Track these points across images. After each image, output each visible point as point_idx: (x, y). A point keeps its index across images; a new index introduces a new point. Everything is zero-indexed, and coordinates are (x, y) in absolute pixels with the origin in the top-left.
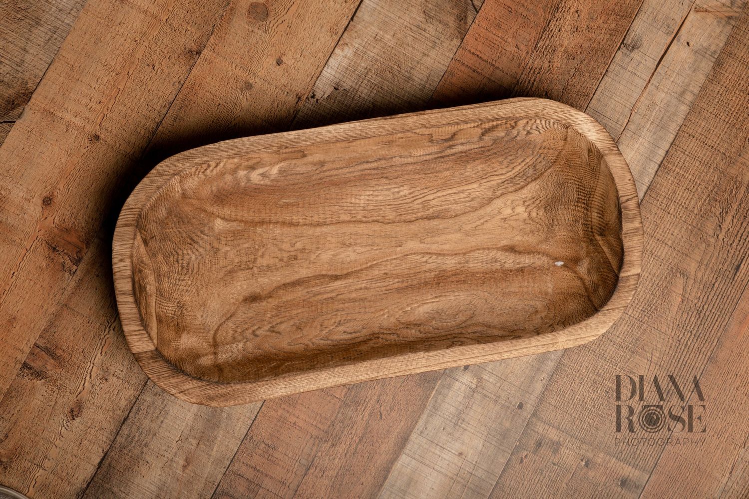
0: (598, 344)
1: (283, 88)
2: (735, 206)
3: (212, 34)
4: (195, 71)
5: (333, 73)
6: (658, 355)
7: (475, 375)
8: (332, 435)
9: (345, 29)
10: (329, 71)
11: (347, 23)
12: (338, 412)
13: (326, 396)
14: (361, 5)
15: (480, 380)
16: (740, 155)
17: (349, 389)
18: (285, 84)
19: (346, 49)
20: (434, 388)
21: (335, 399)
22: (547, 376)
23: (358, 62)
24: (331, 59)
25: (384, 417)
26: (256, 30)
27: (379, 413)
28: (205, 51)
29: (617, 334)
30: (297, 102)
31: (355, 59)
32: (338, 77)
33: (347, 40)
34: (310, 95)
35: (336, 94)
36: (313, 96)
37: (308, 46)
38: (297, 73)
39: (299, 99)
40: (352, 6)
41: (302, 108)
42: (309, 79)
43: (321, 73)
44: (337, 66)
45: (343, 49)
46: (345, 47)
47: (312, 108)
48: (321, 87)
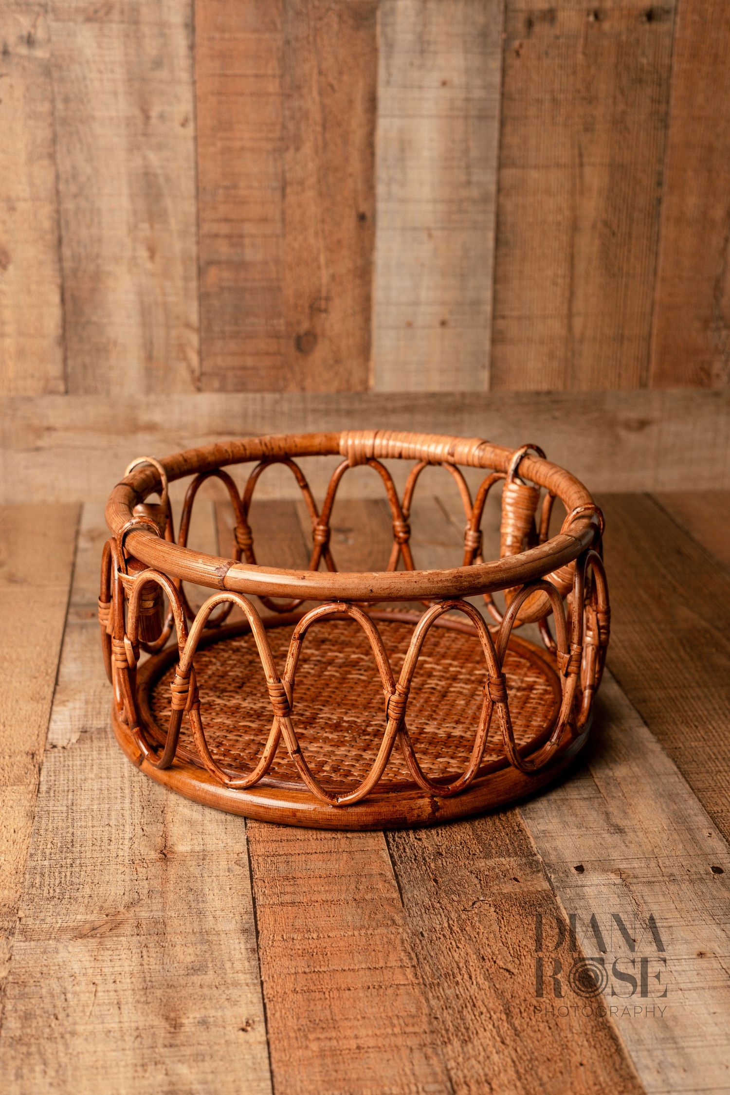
5: (69, 723)
7: (605, 871)
8: (447, 1030)
9: (54, 693)
10: (59, 723)
11: (52, 689)
12: (427, 1000)
13: (381, 991)
14: (60, 673)
15: (619, 872)
16: (674, 616)
17: (414, 966)
19: (70, 705)
20: (558, 908)
21: (402, 987)
22: (711, 831)
23: (98, 706)
24: (54, 717)
25: (515, 971)
27: (502, 971)
30: (33, 758)
31: (90, 707)
32: (78, 724)
33: (65, 699)
34: (48, 747)
35: (88, 735)
36: (54, 747)
37: (9, 718)
38: (10, 739)
39: (33, 755)
40: (47, 678)
41: (45, 760)
42: (34, 738)
43: (48, 728)
44: (67, 718)
45: (65, 706)
46: (67, 703)
47: (61, 755)
48: (60, 737)
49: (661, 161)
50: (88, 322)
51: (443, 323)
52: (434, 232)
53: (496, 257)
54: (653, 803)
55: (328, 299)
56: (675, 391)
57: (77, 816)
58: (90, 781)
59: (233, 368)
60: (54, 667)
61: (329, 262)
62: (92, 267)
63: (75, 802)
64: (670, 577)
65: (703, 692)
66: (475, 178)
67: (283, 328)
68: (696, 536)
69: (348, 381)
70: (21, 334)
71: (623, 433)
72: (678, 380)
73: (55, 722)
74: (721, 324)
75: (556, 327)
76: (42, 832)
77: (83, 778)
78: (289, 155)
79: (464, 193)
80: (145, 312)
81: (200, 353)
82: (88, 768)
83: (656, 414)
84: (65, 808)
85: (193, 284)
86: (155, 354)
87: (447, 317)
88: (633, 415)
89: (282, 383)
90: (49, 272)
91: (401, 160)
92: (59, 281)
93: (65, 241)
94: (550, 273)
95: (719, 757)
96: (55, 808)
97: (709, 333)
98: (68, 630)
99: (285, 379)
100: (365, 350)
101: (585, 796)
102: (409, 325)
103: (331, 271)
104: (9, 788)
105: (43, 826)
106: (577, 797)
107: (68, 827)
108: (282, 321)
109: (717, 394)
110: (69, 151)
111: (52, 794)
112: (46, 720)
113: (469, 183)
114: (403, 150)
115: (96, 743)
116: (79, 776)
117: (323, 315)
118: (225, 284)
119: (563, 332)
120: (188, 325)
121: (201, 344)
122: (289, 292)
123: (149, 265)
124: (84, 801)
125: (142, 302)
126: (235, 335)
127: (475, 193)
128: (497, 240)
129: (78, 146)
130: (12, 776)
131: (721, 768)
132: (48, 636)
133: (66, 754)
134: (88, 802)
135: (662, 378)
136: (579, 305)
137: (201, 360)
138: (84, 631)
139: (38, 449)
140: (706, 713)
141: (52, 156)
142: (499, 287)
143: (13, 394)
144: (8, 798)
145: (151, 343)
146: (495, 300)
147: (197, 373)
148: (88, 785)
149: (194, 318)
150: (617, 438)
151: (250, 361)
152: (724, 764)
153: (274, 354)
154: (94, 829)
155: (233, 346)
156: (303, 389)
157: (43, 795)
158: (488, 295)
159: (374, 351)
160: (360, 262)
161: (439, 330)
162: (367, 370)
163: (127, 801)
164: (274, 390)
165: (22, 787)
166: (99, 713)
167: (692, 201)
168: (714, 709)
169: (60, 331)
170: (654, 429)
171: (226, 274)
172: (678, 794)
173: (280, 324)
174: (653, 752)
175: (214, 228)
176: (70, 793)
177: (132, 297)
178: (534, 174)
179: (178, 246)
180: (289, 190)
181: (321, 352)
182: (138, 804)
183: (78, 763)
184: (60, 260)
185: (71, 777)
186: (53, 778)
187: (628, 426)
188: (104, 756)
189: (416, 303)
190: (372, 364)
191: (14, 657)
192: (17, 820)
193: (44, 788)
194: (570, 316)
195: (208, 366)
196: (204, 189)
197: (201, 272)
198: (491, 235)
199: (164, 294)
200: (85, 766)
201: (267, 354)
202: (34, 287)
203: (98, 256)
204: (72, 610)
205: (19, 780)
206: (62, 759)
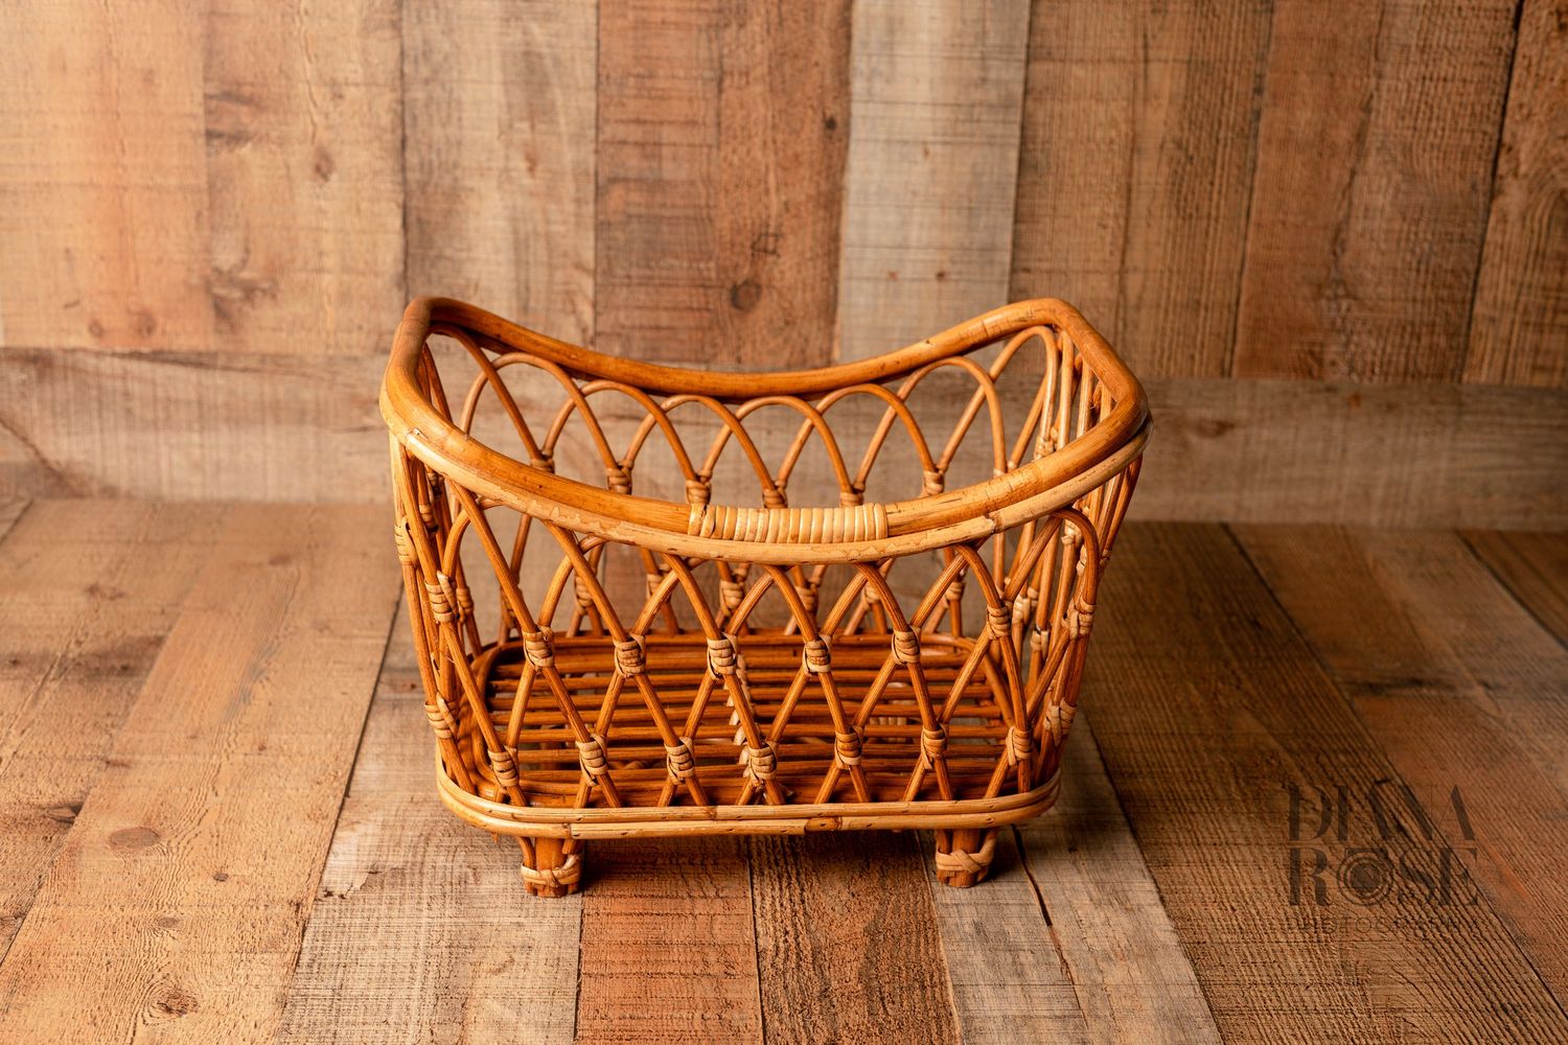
0: (1273, 998)
1: (251, 903)
2: (1297, 773)
3: (40, 887)
4: (20, 940)
5: (354, 858)
6: (1412, 970)
9: (341, 809)
10: (341, 857)
11: (340, 803)
14: (354, 778)
16: (1230, 728)
18: (254, 896)
19: (361, 829)
23: (399, 833)
24: (335, 847)
26: (144, 858)
28: (35, 910)
29: (1295, 971)
30: (297, 911)
31: (388, 833)
32: (367, 860)
33: (355, 819)
34: (321, 894)
35: (378, 878)
36: (329, 894)
37: (274, 845)
38: (270, 879)
39: (298, 905)
40: (336, 784)
41: (313, 914)
42: (303, 879)
43: (325, 865)
44: (354, 850)
45: (353, 830)
46: (356, 826)
47: (337, 907)
48: (339, 880)
49: (1261, 58)
50: (439, 257)
51: (941, 276)
52: (931, 148)
53: (1018, 186)
54: (1151, 1029)
55: (777, 236)
56: (1270, 383)
57: (344, 1005)
58: (370, 951)
59: (641, 327)
60: (348, 767)
61: (782, 185)
62: (447, 181)
63: (345, 984)
64: (1235, 664)
65: (1251, 853)
66: (992, 75)
67: (713, 274)
68: (1284, 597)
69: (803, 352)
70: (346, 269)
71: (1193, 439)
72: (1275, 368)
73: (336, 855)
74: (1341, 291)
75: (1103, 287)
76: (293, 1028)
77: (362, 945)
78: (729, 34)
79: (977, 95)
80: (520, 244)
81: (595, 305)
82: (371, 930)
83: (1242, 414)
84: (330, 993)
85: (590, 209)
86: (532, 304)
87: (947, 267)
88: (1209, 414)
89: (708, 350)
90: (387, 185)
91: (889, 45)
92: (400, 198)
93: (411, 143)
94: (1096, 211)
95: (1258, 960)
96: (316, 992)
97: (1323, 303)
98: (374, 708)
99: (715, 346)
100: (828, 309)
101: (1058, 1013)
102: (893, 276)
103: (784, 198)
104: (258, 957)
105: (296, 1020)
106: (1045, 1013)
107: (329, 1023)
108: (712, 265)
109: (1331, 389)
110: (420, 20)
111: (315, 970)
112: (324, 852)
113: (984, 80)
114: (891, 32)
115: (387, 892)
116: (357, 943)
117: (771, 259)
118: (633, 210)
119: (1113, 295)
120: (579, 266)
121: (596, 293)
122: (723, 224)
123: (527, 181)
124: (357, 984)
125: (515, 232)
126: (646, 282)
127: (992, 95)
128: (1021, 162)
129: (433, 12)
130: (264, 937)
131: (1258, 979)
132: (346, 718)
133: (343, 907)
134: (362, 984)
135: (1252, 363)
136: (1136, 257)
137: (597, 314)
138: (397, 711)
139: (365, 429)
140: (1250, 887)
141: (396, 26)
142: (1023, 227)
143: (331, 352)
144: (255, 971)
145: (528, 288)
146: (1016, 245)
147: (591, 332)
148: (366, 958)
149: (588, 256)
150: (1185, 445)
151: (664, 319)
152: (1264, 972)
153: (699, 310)
154: (366, 1028)
155: (642, 296)
156: (739, 360)
157: (303, 969)
158: (1006, 238)
159: (841, 310)
160: (824, 187)
161: (935, 285)
162: (831, 337)
163: (418, 985)
164: (698, 361)
165: (276, 956)
166: (398, 844)
167: (1304, 116)
168: (1265, 882)
169: (401, 268)
170: (1238, 435)
171: (635, 197)
172: (1189, 1018)
173: (710, 269)
174: (1165, 947)
175: (621, 132)
176: (341, 969)
177: (502, 223)
178: (1078, 71)
179: (569, 156)
180: (727, 83)
181: (766, 309)
182: (431, 991)
183: (358, 921)
184: (403, 169)
185: (345, 943)
186: (320, 944)
187: (1201, 429)
188: (395, 913)
189: (904, 246)
190: (837, 329)
191: (295, 749)
192: (262, 1008)
193: (305, 959)
194: (1123, 272)
195: (606, 323)
196: (608, 77)
197: (599, 193)
198: (1013, 155)
199: (548, 222)
200: (367, 927)
201: (691, 309)
202: (364, 205)
203: (456, 165)
204: (384, 678)
205: (273, 945)
206: (337, 915)
